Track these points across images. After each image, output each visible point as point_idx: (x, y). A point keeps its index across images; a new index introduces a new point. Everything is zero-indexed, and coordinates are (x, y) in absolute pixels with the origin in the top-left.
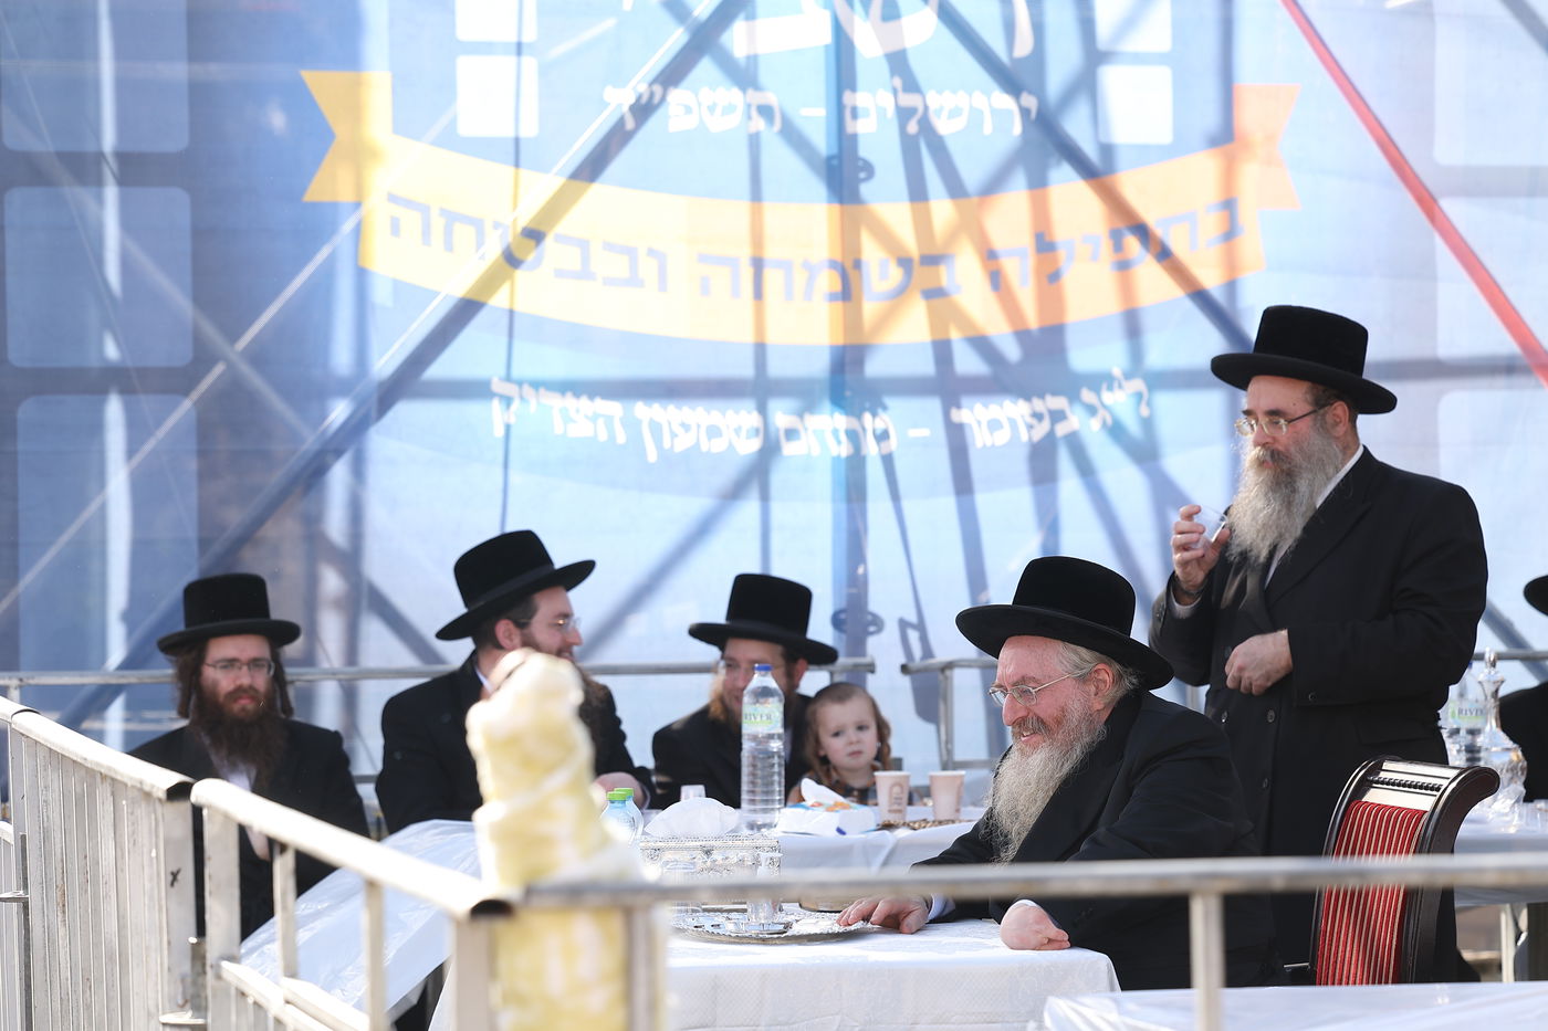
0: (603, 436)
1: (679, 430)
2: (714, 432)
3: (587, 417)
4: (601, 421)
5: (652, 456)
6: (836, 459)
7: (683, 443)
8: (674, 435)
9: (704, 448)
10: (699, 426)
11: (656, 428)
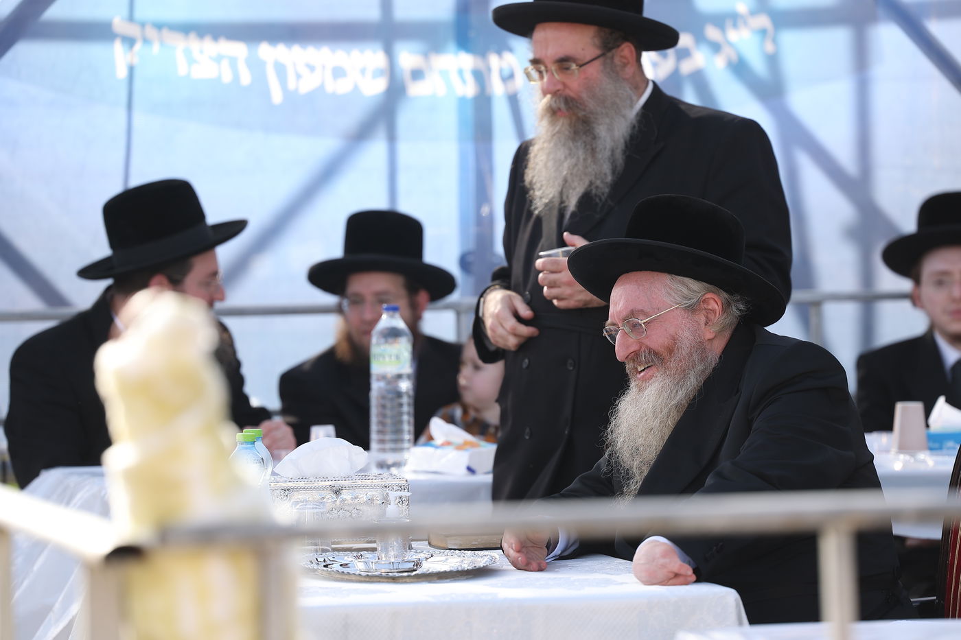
0: (227, 77)
1: (304, 71)
2: (338, 73)
3: (211, 58)
4: (225, 63)
5: (277, 97)
6: (462, 100)
7: (307, 85)
8: (299, 77)
9: (329, 89)
10: (324, 67)
11: (281, 70)
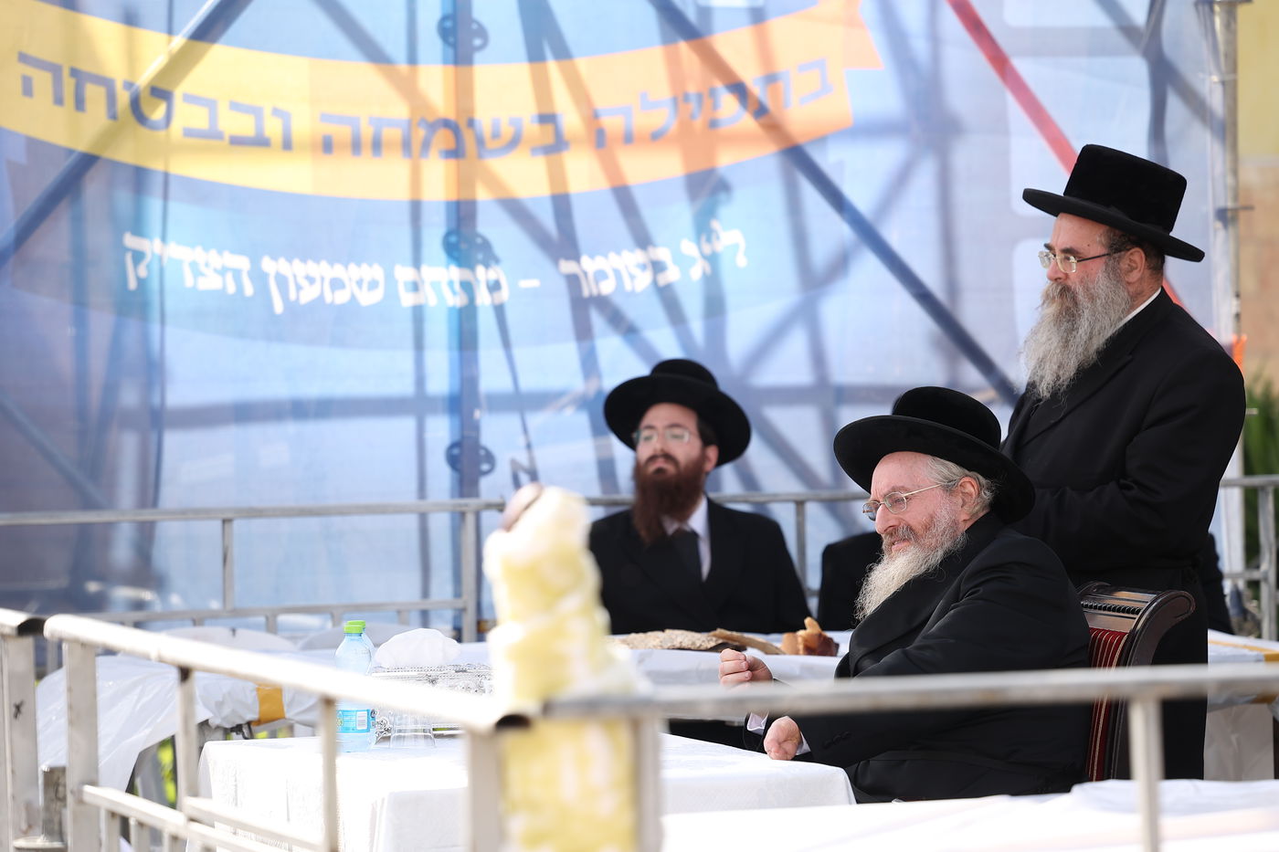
0: (231, 289)
1: (304, 283)
2: (337, 284)
3: (215, 270)
4: (229, 276)
5: (279, 307)
6: (451, 309)
7: (308, 295)
8: (299, 288)
9: (328, 298)
10: (323, 279)
11: (282, 281)
